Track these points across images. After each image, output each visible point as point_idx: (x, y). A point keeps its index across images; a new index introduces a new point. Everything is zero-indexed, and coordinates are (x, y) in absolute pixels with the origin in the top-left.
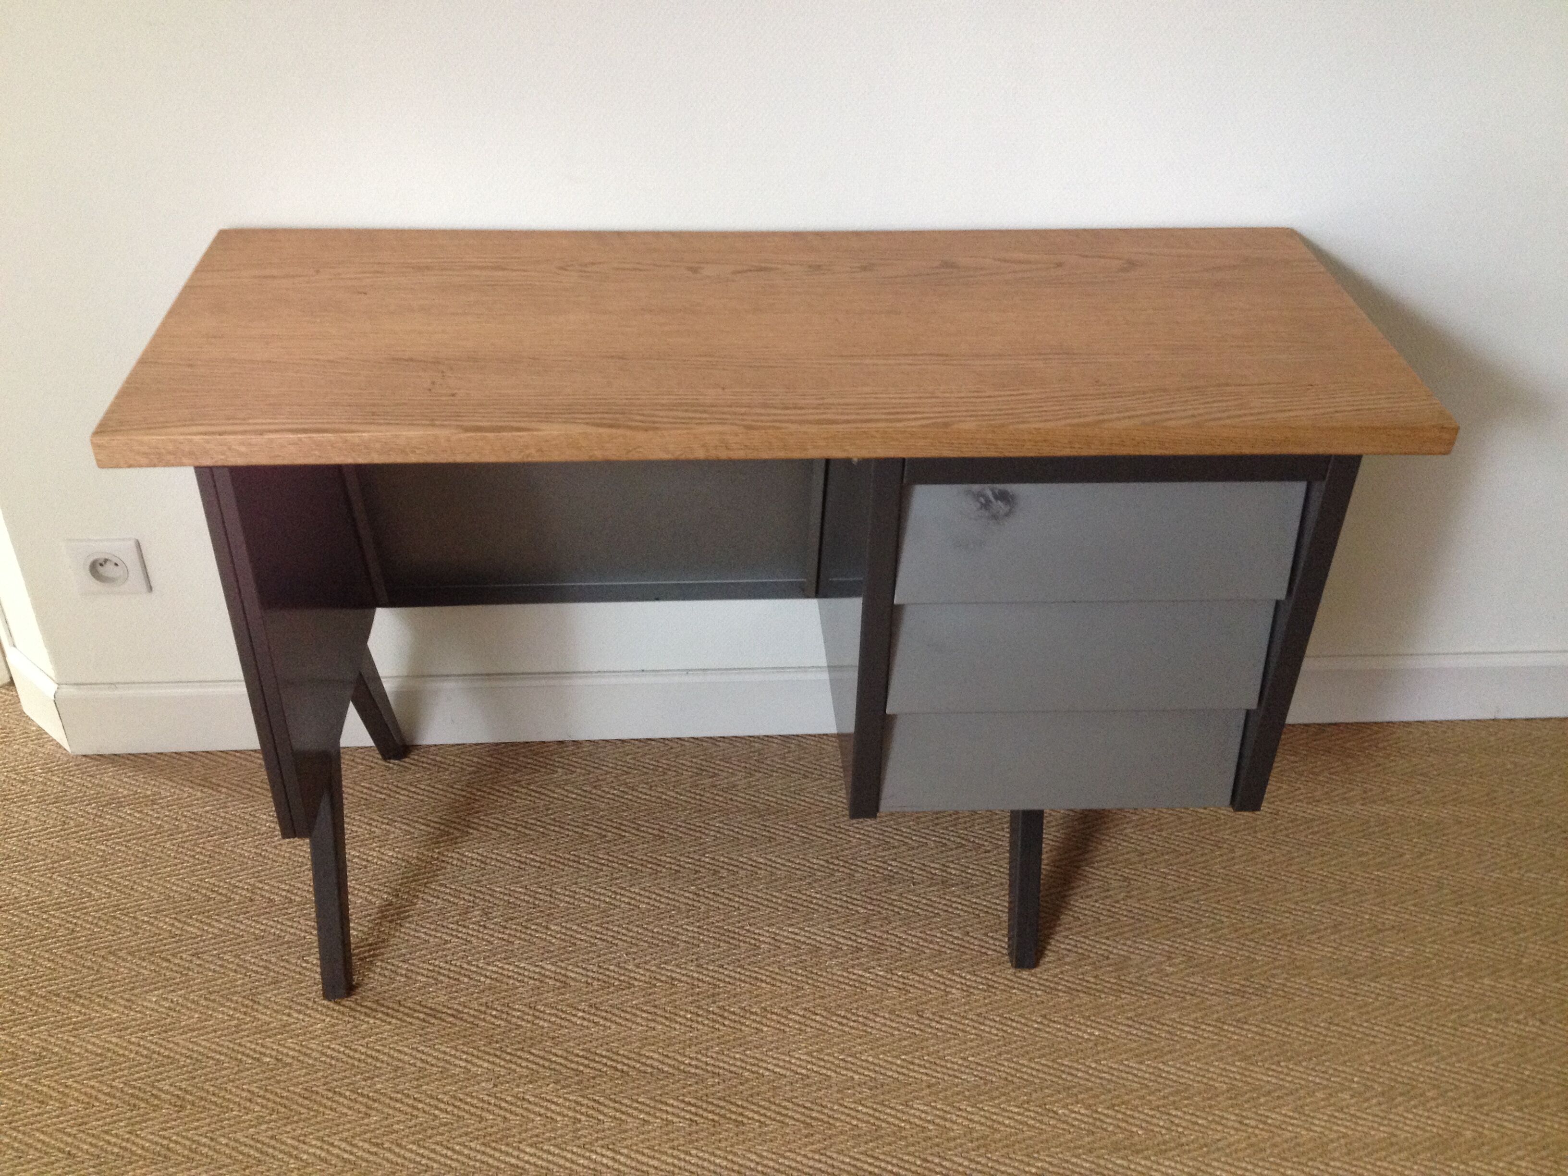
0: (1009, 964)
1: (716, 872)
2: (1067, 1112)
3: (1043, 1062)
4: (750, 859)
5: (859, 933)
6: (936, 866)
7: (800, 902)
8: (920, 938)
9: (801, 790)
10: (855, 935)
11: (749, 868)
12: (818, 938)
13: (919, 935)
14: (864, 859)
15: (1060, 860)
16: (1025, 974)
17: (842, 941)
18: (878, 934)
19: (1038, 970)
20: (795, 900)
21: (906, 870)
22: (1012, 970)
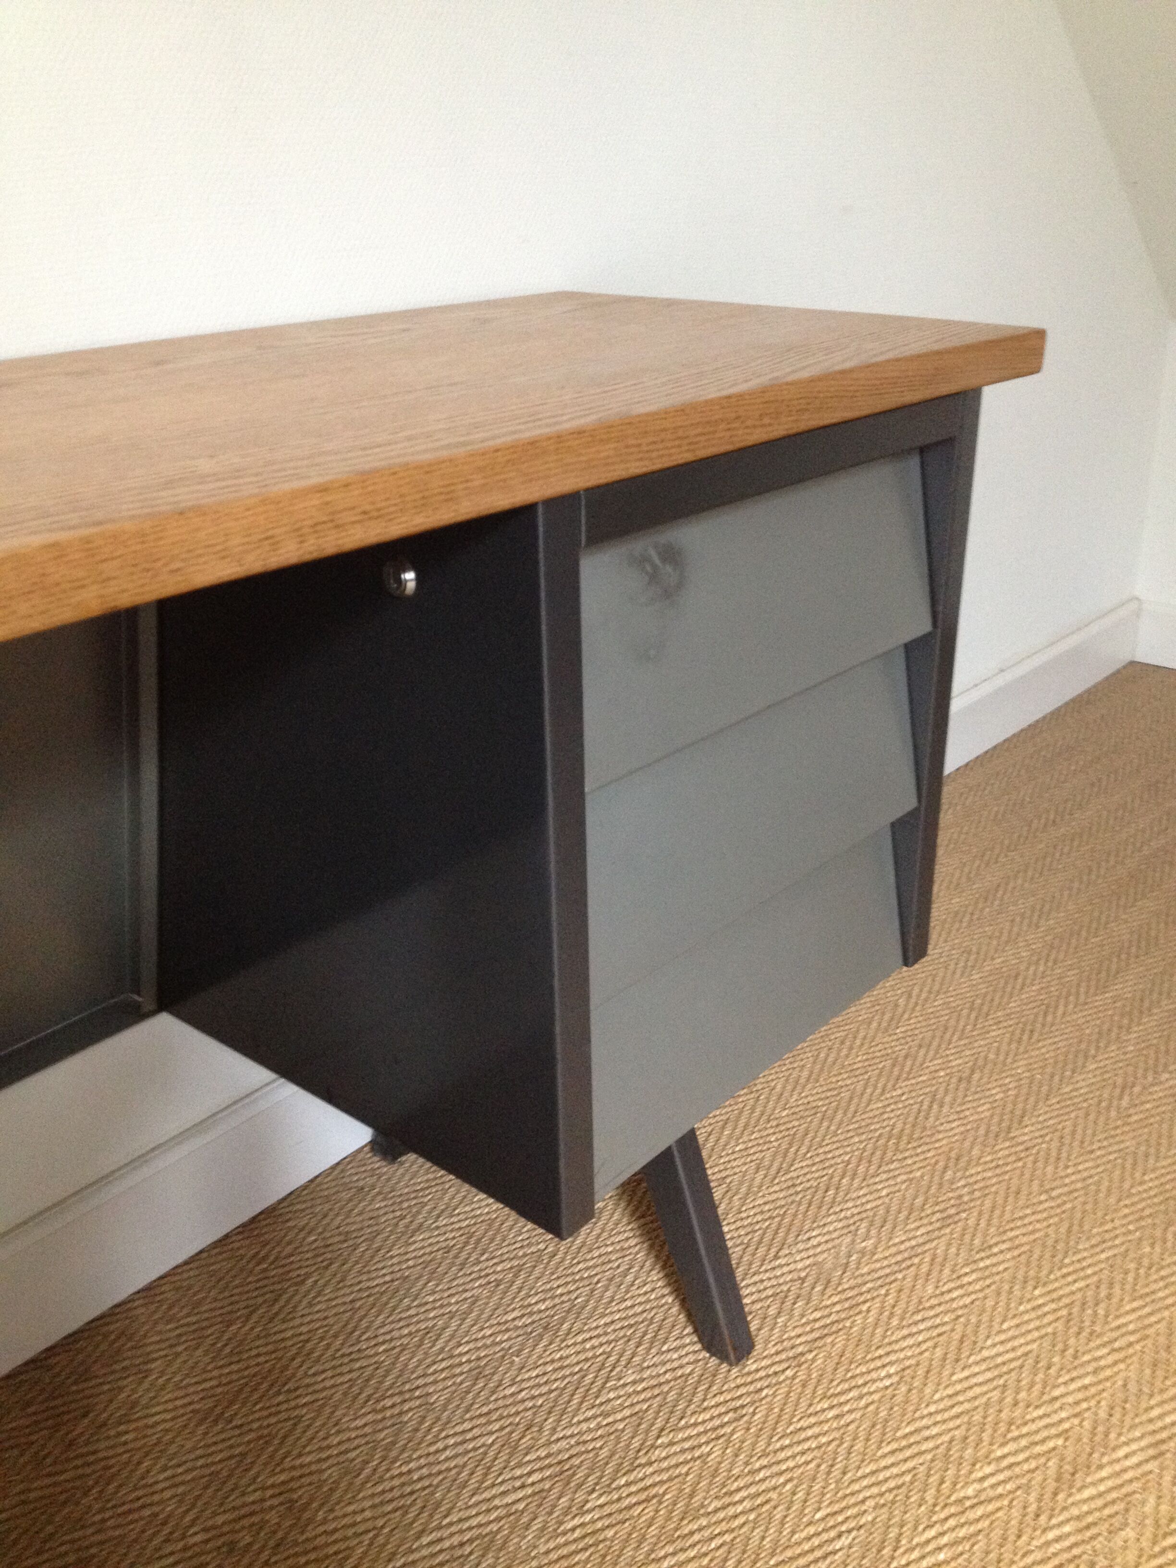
0: (725, 1367)
1: (232, 1546)
2: (977, 1486)
3: (887, 1449)
4: (264, 1488)
5: (518, 1472)
6: (516, 1314)
7: (396, 1493)
8: (595, 1417)
9: (241, 1343)
10: (514, 1478)
11: (275, 1501)
12: (474, 1522)
13: (590, 1414)
14: (419, 1372)
15: (637, 1209)
16: (751, 1365)
17: (509, 1499)
18: (542, 1453)
19: (758, 1347)
20: (389, 1496)
21: (486, 1346)
22: (735, 1371)
